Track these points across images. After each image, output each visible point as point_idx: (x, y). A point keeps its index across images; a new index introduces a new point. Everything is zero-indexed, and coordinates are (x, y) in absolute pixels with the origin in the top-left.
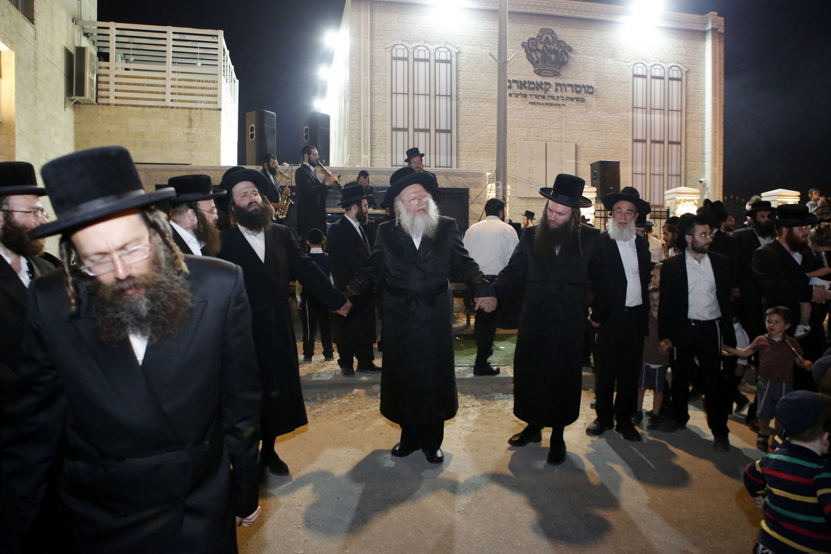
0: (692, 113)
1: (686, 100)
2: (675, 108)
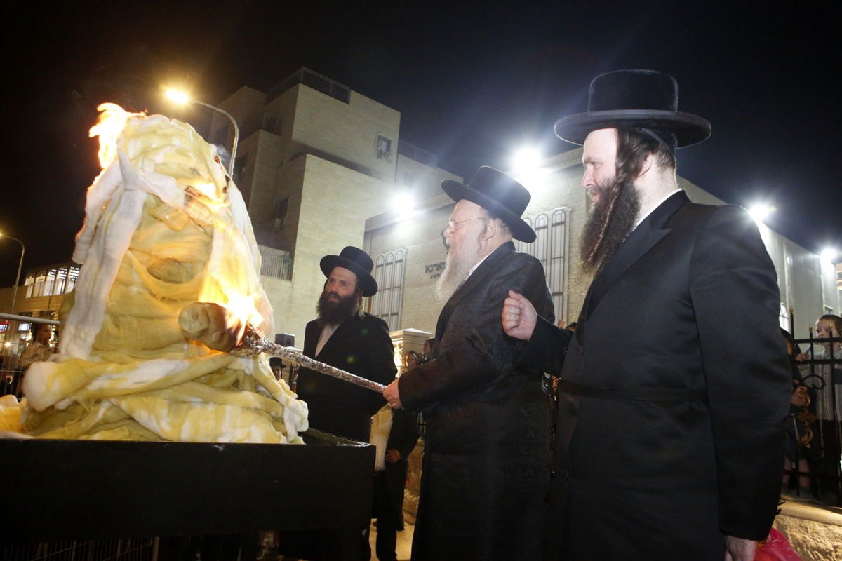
1: (570, 243)
2: (558, 255)
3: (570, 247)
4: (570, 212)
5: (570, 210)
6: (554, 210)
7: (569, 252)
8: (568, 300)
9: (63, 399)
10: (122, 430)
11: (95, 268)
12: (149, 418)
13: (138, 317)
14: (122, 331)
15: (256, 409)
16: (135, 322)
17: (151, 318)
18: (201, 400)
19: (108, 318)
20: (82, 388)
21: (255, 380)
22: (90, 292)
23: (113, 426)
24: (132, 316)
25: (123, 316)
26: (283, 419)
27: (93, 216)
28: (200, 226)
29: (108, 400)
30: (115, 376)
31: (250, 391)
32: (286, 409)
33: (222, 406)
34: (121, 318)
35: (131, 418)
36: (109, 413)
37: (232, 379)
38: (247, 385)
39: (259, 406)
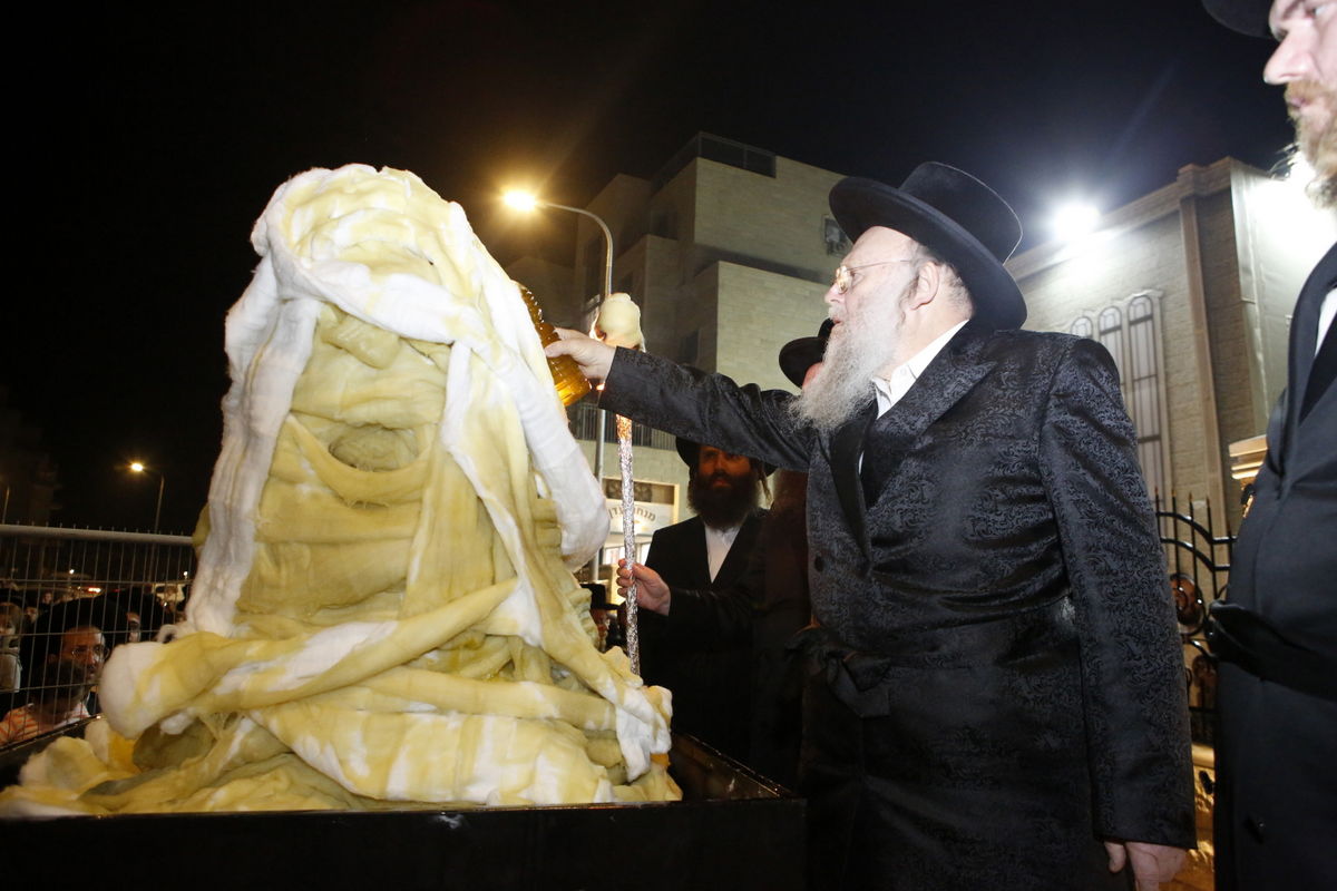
0: (1178, 371)
1: (1165, 350)
2: (1144, 373)
3: (1166, 357)
4: (1161, 299)
5: (1160, 294)
6: (1130, 298)
7: (1166, 365)
8: (1171, 447)
9: (174, 713)
10: (276, 779)
11: (238, 455)
12: (322, 751)
13: (313, 544)
14: (284, 572)
15: (550, 719)
16: (307, 552)
17: (334, 544)
18: (433, 707)
19: (262, 548)
20: (205, 691)
21: (551, 658)
22: (228, 502)
23: (263, 767)
24: (300, 542)
25: (286, 543)
26: (615, 732)
27: (241, 358)
28: (423, 354)
29: (250, 717)
30: (263, 666)
31: (538, 682)
32: (619, 712)
33: (476, 717)
34: (281, 548)
35: (292, 752)
36: (251, 741)
37: (498, 658)
38: (534, 669)
39: (555, 713)
